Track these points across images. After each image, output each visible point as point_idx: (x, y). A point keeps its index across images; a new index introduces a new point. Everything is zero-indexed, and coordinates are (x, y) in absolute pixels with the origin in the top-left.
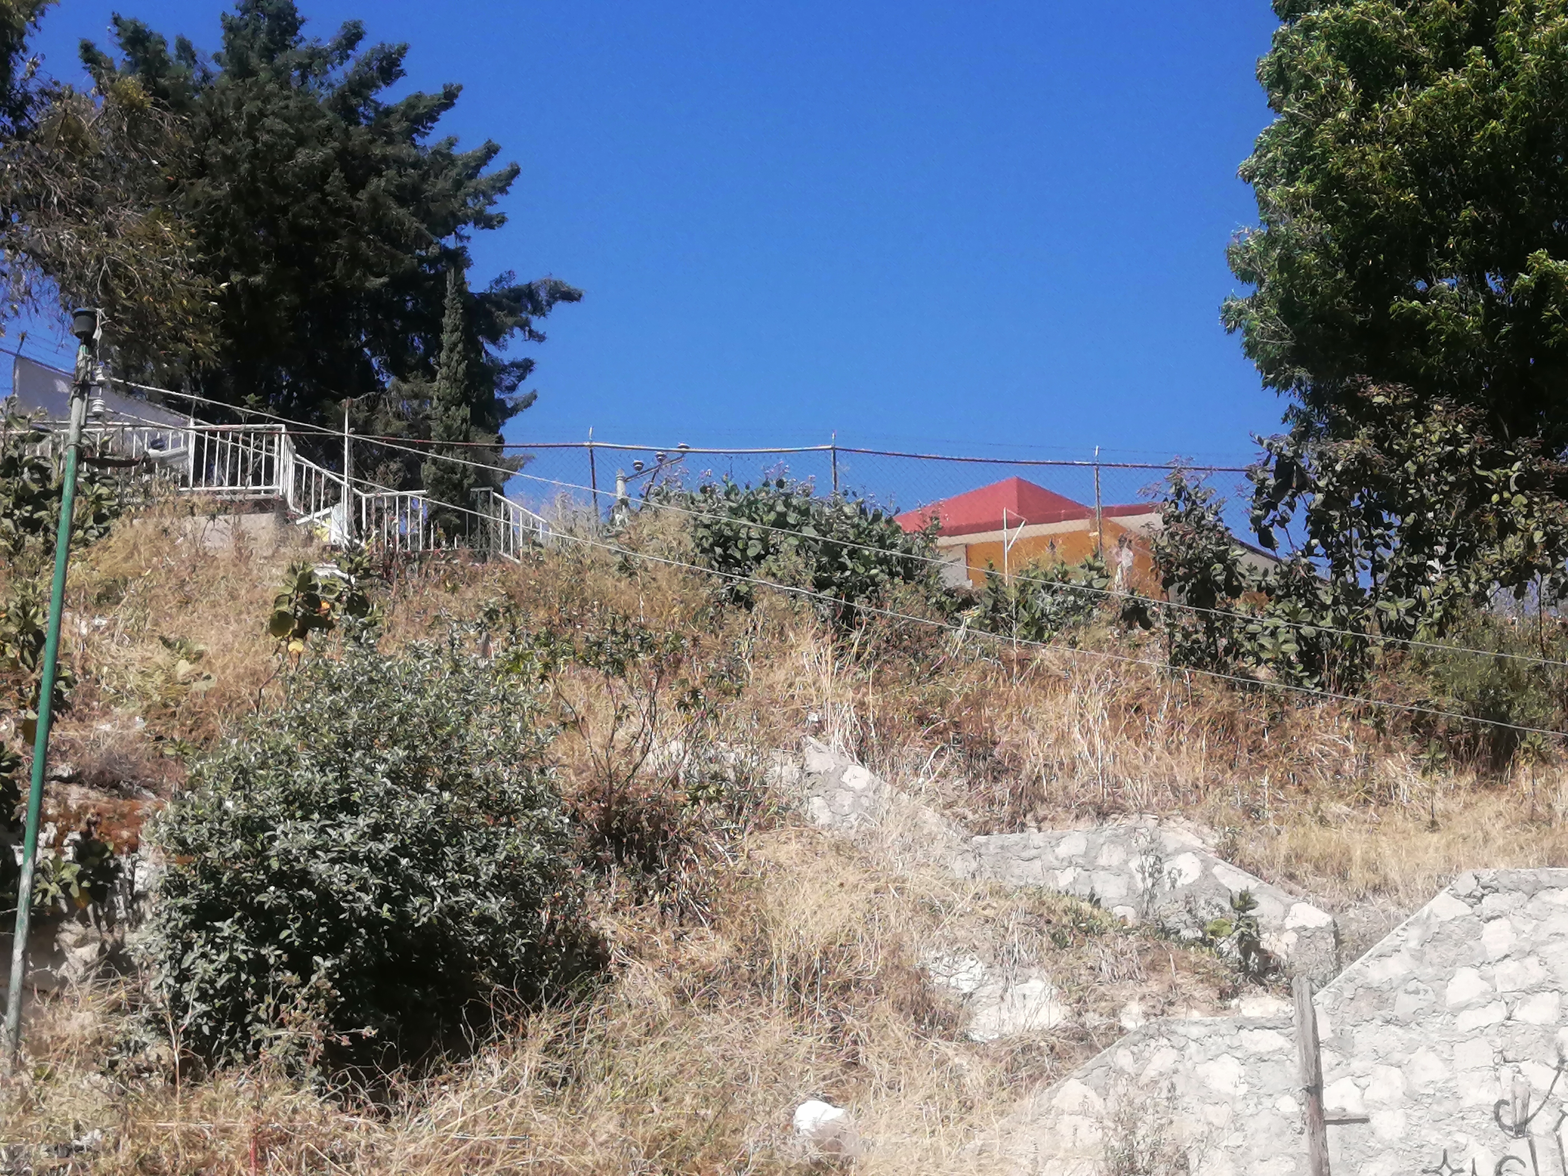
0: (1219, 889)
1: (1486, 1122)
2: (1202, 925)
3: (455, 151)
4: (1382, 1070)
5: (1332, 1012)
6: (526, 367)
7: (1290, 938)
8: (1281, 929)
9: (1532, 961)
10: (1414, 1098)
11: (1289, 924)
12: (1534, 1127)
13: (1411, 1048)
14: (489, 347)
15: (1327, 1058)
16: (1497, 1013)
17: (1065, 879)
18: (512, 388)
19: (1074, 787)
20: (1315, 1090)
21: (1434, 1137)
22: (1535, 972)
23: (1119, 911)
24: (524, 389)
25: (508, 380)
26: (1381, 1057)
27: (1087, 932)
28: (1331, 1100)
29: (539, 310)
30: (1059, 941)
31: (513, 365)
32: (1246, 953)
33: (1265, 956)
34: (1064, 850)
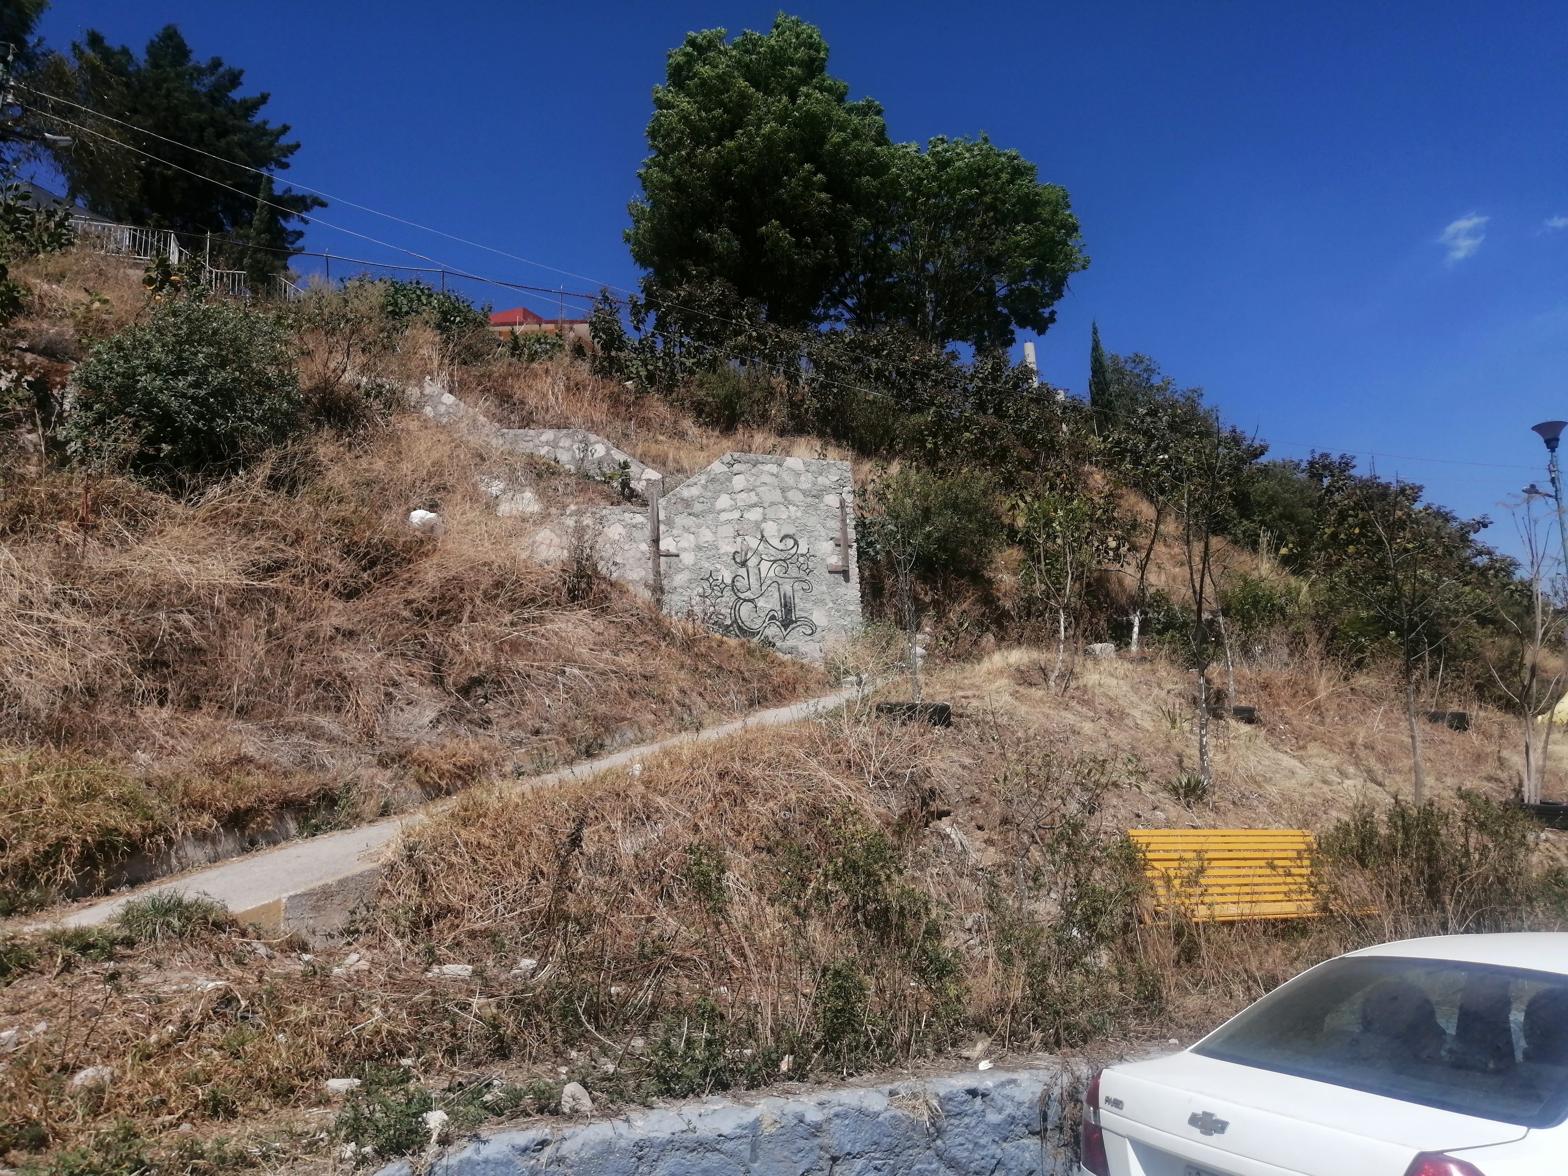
0: (613, 459)
1: (729, 560)
2: (604, 475)
3: (268, 127)
4: (686, 535)
5: (665, 508)
6: (300, 234)
7: (644, 483)
8: (639, 479)
9: (753, 494)
10: (699, 548)
11: (644, 477)
12: (749, 563)
13: (699, 527)
14: (282, 222)
15: (662, 528)
16: (736, 515)
17: (543, 451)
18: (293, 243)
19: (548, 417)
20: (656, 541)
21: (706, 565)
22: (754, 499)
23: (567, 467)
24: (299, 243)
25: (291, 239)
26: (686, 529)
27: (553, 474)
28: (664, 545)
29: (307, 208)
30: (539, 476)
31: (294, 232)
32: (623, 489)
33: (632, 491)
34: (543, 438)
